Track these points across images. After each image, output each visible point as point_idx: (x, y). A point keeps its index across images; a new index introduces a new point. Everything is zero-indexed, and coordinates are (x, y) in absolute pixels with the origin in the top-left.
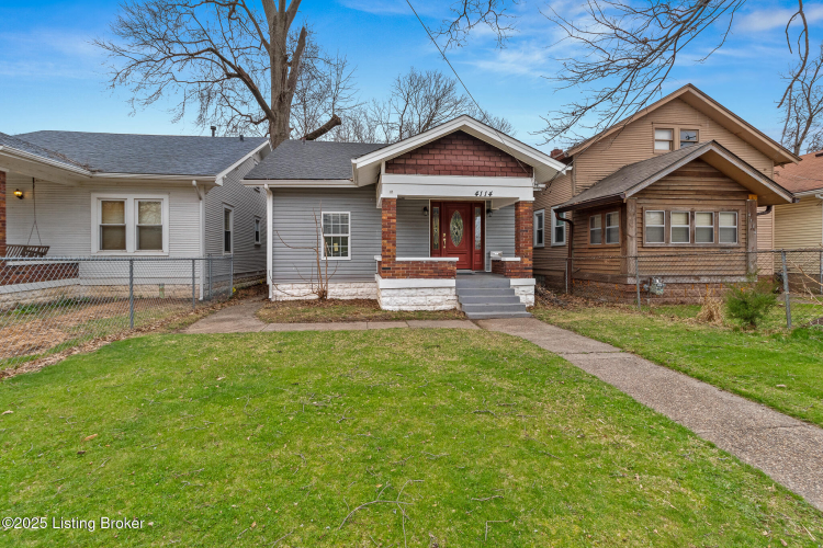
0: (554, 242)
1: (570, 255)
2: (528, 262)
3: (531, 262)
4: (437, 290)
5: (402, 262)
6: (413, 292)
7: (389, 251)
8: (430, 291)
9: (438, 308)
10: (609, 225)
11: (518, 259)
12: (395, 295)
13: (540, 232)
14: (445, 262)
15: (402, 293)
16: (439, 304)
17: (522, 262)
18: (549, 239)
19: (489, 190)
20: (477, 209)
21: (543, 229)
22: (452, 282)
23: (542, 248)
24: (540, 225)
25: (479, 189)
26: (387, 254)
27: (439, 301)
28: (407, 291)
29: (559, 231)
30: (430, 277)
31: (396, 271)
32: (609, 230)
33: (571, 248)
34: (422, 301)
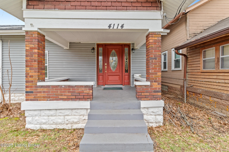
0: (173, 68)
1: (185, 76)
2: (157, 86)
3: (160, 86)
4: (74, 111)
5: (42, 86)
6: (52, 112)
7: (31, 76)
8: (68, 112)
9: (75, 126)
10: (223, 54)
11: (148, 83)
12: (36, 116)
13: (165, 63)
14: (82, 86)
15: (43, 113)
16: (76, 123)
17: (151, 86)
18: (170, 67)
19: (121, 22)
20: (126, 49)
21: (167, 61)
22: (87, 104)
23: (166, 71)
24: (165, 59)
25: (112, 22)
26: (30, 79)
27: (76, 120)
28: (47, 112)
29: (177, 62)
30: (68, 99)
31: (39, 95)
32: (223, 59)
33: (186, 72)
34: (60, 121)
